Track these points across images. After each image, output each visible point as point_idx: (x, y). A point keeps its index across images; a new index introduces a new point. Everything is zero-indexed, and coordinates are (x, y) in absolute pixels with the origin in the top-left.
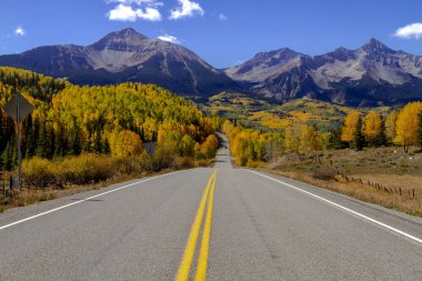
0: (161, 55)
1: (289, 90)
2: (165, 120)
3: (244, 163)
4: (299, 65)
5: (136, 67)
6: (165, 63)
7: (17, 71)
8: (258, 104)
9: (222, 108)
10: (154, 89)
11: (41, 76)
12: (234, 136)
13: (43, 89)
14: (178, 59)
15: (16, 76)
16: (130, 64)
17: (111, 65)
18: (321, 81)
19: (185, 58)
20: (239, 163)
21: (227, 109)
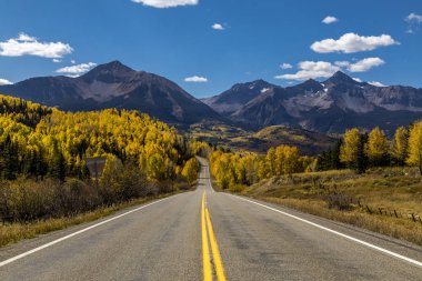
0: (146, 86)
1: (263, 118)
2: (147, 144)
3: (225, 186)
4: (272, 95)
5: (122, 97)
6: (150, 93)
7: (6, 98)
8: (235, 131)
9: (202, 134)
10: (137, 115)
11: (29, 103)
12: (214, 159)
13: (30, 115)
14: (161, 89)
15: (5, 102)
16: (117, 94)
17: (99, 95)
18: (293, 110)
19: (169, 89)
20: (221, 186)
21: (207, 135)
